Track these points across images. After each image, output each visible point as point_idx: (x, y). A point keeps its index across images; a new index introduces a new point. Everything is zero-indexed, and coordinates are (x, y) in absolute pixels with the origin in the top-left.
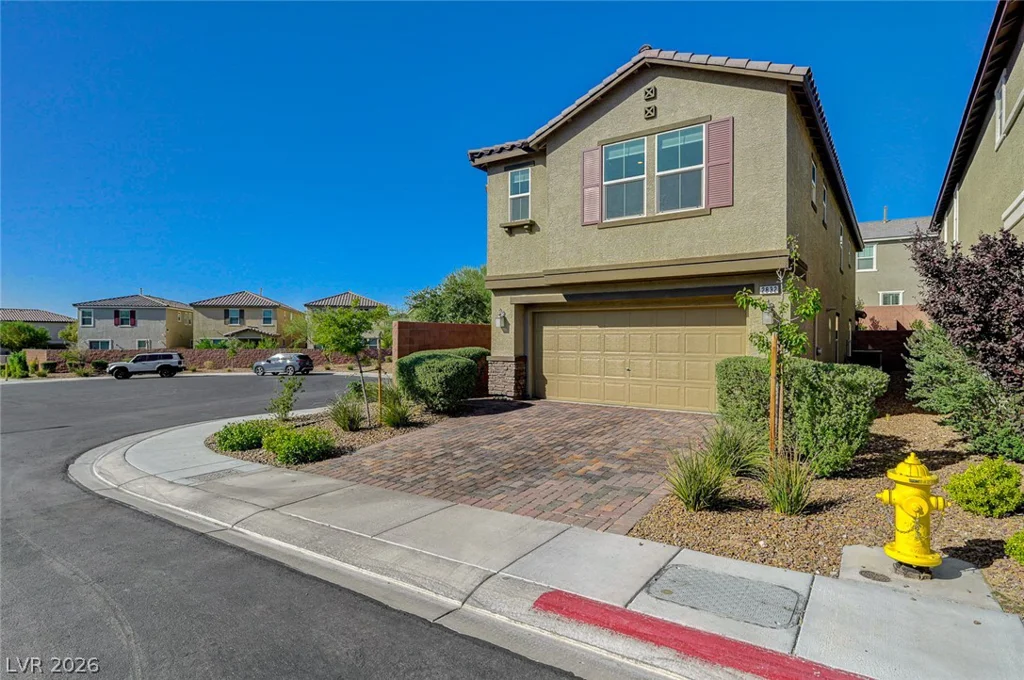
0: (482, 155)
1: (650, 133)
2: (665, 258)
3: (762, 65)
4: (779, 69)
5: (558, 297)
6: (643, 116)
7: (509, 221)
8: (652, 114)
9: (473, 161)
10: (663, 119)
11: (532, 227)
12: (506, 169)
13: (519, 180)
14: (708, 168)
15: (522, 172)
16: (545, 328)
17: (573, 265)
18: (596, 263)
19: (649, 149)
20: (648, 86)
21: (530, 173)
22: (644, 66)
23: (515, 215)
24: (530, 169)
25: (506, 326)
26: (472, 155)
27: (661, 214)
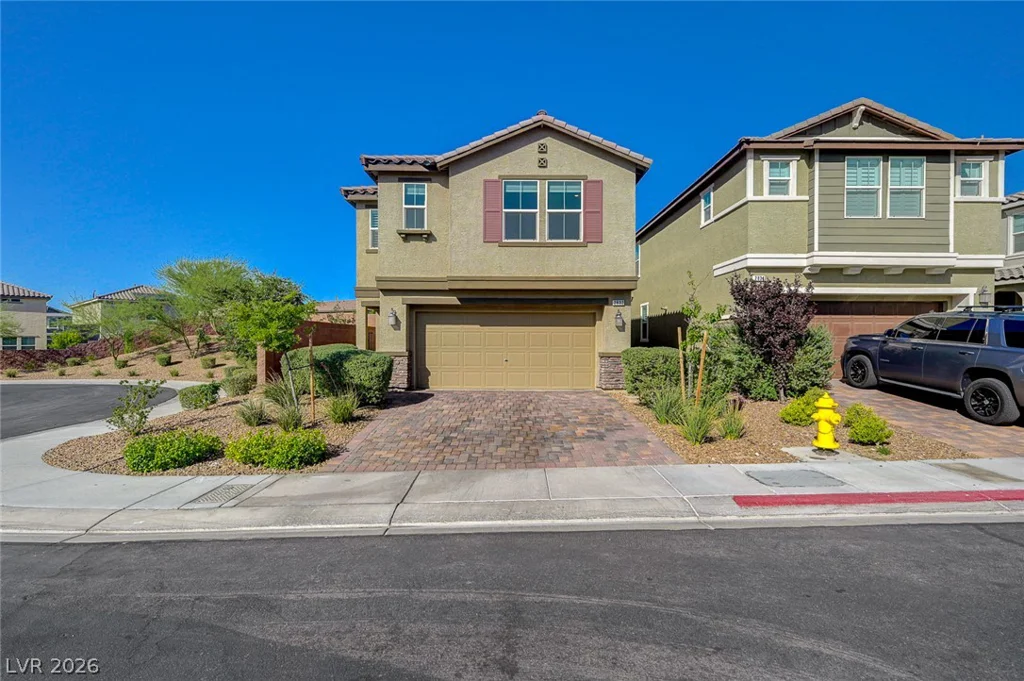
0: (378, 162)
1: (543, 178)
2: (553, 275)
3: (625, 150)
4: (636, 156)
5: (453, 300)
6: (537, 164)
7: (403, 228)
8: (543, 164)
9: (367, 166)
10: (551, 170)
11: (429, 237)
12: (401, 180)
13: (414, 192)
14: (585, 213)
15: (418, 186)
16: (428, 326)
17: (474, 274)
18: (496, 274)
19: (541, 190)
20: (542, 141)
21: (428, 189)
22: (539, 127)
23: (409, 223)
24: (426, 184)
25: (397, 325)
26: (367, 160)
27: (550, 241)
